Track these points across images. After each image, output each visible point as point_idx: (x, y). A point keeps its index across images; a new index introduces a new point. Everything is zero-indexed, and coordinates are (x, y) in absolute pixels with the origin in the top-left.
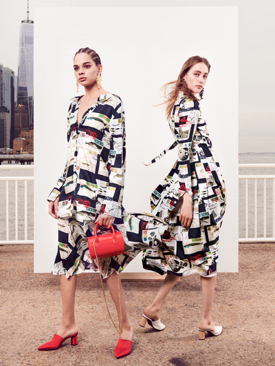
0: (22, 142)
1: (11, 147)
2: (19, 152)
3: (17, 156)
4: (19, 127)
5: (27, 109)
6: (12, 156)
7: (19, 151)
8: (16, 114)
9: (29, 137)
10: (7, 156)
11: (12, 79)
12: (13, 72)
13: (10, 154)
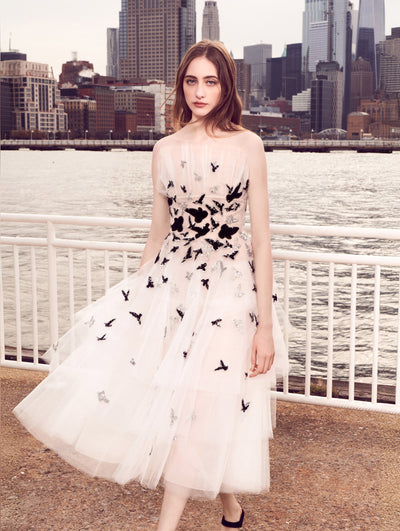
0: (362, 120)
1: (344, 127)
2: (356, 136)
3: (353, 143)
4: (359, 95)
5: (372, 63)
6: (345, 143)
7: (357, 134)
8: (354, 74)
9: (374, 111)
10: (337, 143)
11: (348, 15)
12: (350, 5)
13: (342, 138)
